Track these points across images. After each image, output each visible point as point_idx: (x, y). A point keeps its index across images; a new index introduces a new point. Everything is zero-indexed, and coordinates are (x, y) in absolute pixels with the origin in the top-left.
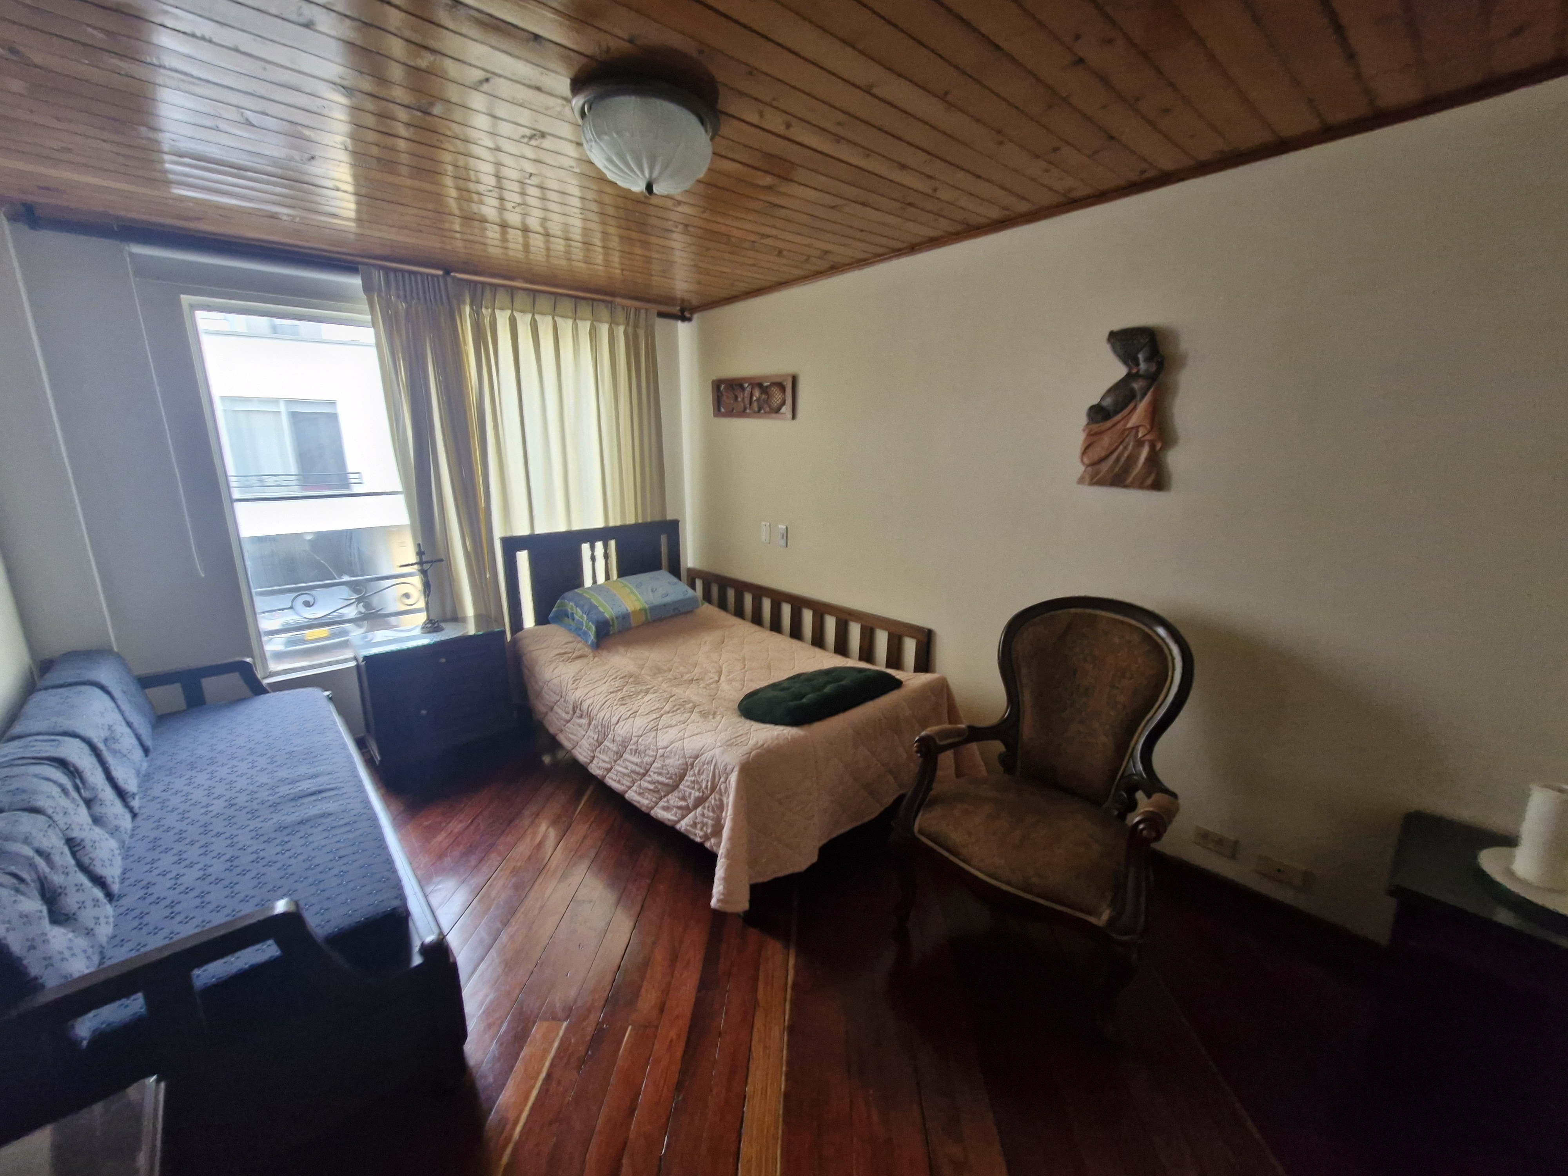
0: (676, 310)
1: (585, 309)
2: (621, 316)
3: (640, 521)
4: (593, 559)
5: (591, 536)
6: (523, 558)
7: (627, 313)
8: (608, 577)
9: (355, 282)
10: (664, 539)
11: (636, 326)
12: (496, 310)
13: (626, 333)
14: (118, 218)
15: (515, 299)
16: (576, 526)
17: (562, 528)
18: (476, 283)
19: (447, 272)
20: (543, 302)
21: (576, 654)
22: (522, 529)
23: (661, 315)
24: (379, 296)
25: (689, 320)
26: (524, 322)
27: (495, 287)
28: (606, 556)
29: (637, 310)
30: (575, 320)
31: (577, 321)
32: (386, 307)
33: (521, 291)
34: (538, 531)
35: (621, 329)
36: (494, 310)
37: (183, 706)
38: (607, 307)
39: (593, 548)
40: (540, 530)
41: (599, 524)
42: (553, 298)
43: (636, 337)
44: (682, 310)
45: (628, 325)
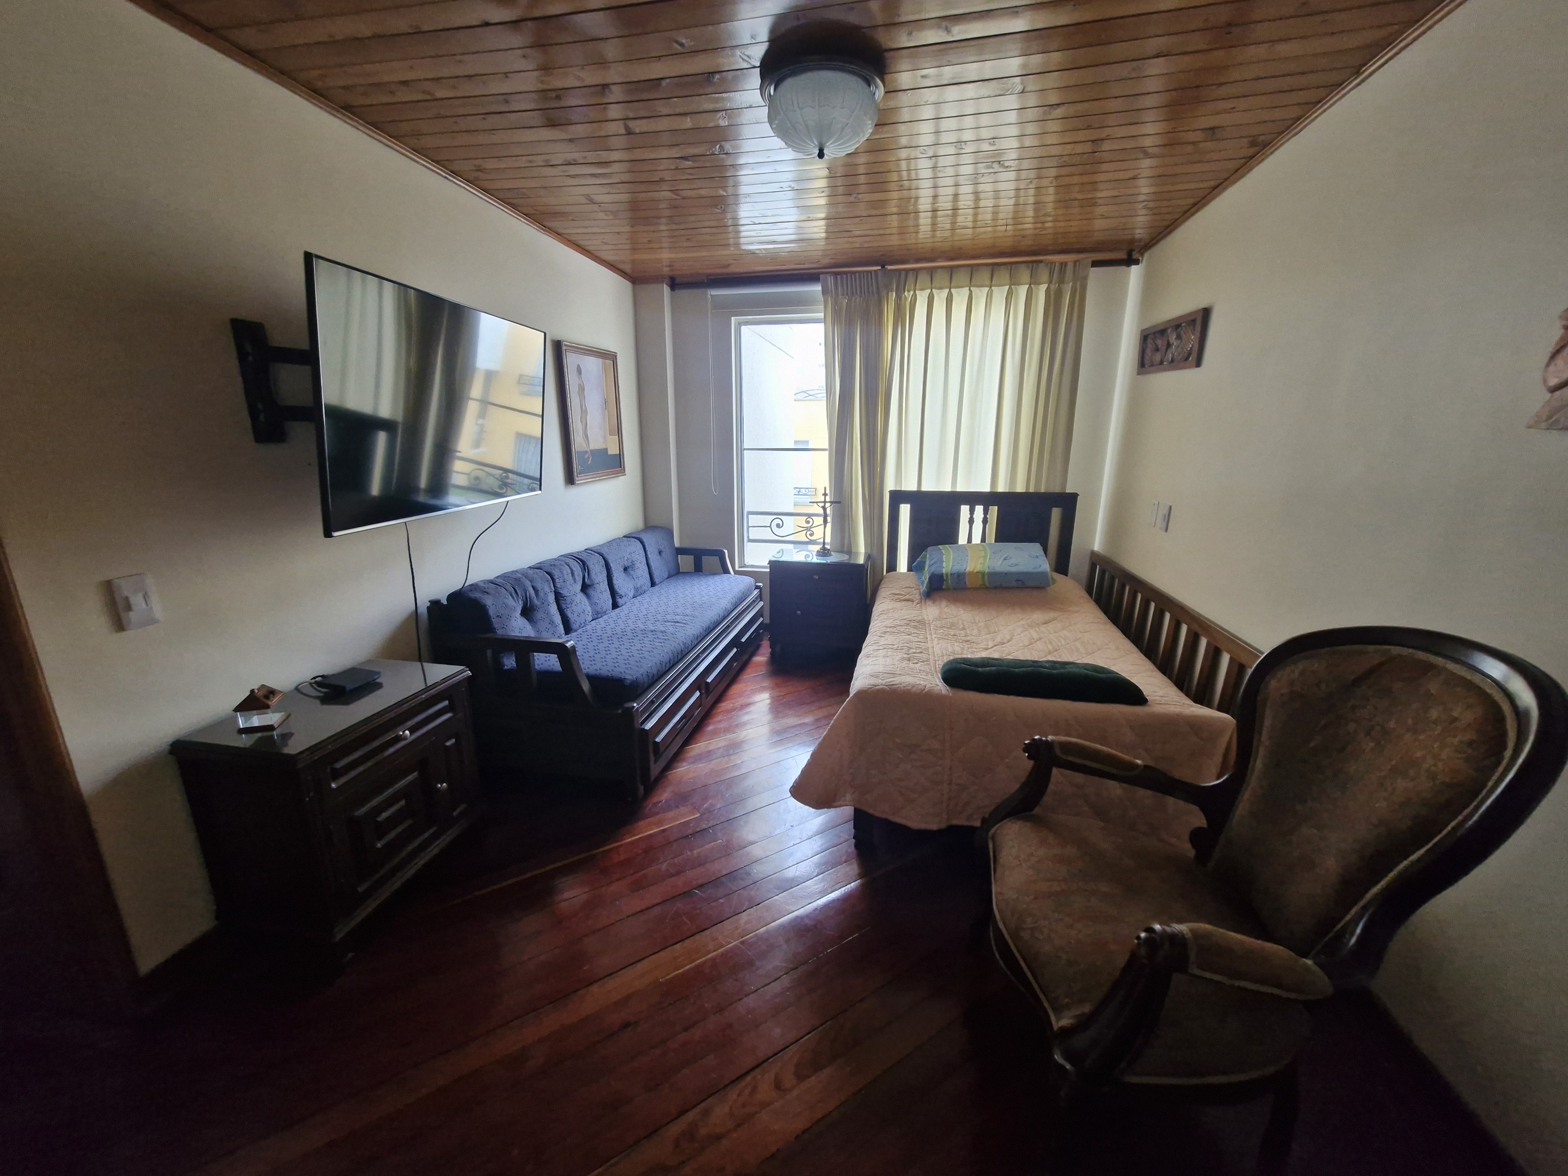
0: (1122, 255)
1: (1003, 275)
2: (1044, 274)
3: (1031, 490)
4: (971, 521)
5: (972, 499)
6: (905, 510)
7: (1051, 269)
8: (983, 540)
9: (817, 288)
10: (1056, 514)
11: (1062, 281)
12: (917, 292)
13: (1048, 291)
14: (708, 275)
15: (934, 279)
16: (960, 488)
17: (948, 488)
18: (900, 271)
19: (883, 267)
20: (961, 276)
21: (907, 597)
22: (911, 486)
23: (1096, 264)
24: (832, 296)
25: (1137, 262)
26: (940, 298)
27: (916, 271)
28: (985, 521)
29: (1063, 265)
30: (991, 287)
31: (993, 288)
32: (835, 303)
33: (939, 270)
34: (925, 488)
35: (1043, 287)
36: (915, 292)
37: (693, 570)
38: (1028, 267)
39: (972, 511)
40: (926, 487)
41: (986, 488)
42: (969, 269)
43: (1059, 294)
44: (1130, 253)
45: (1050, 282)
